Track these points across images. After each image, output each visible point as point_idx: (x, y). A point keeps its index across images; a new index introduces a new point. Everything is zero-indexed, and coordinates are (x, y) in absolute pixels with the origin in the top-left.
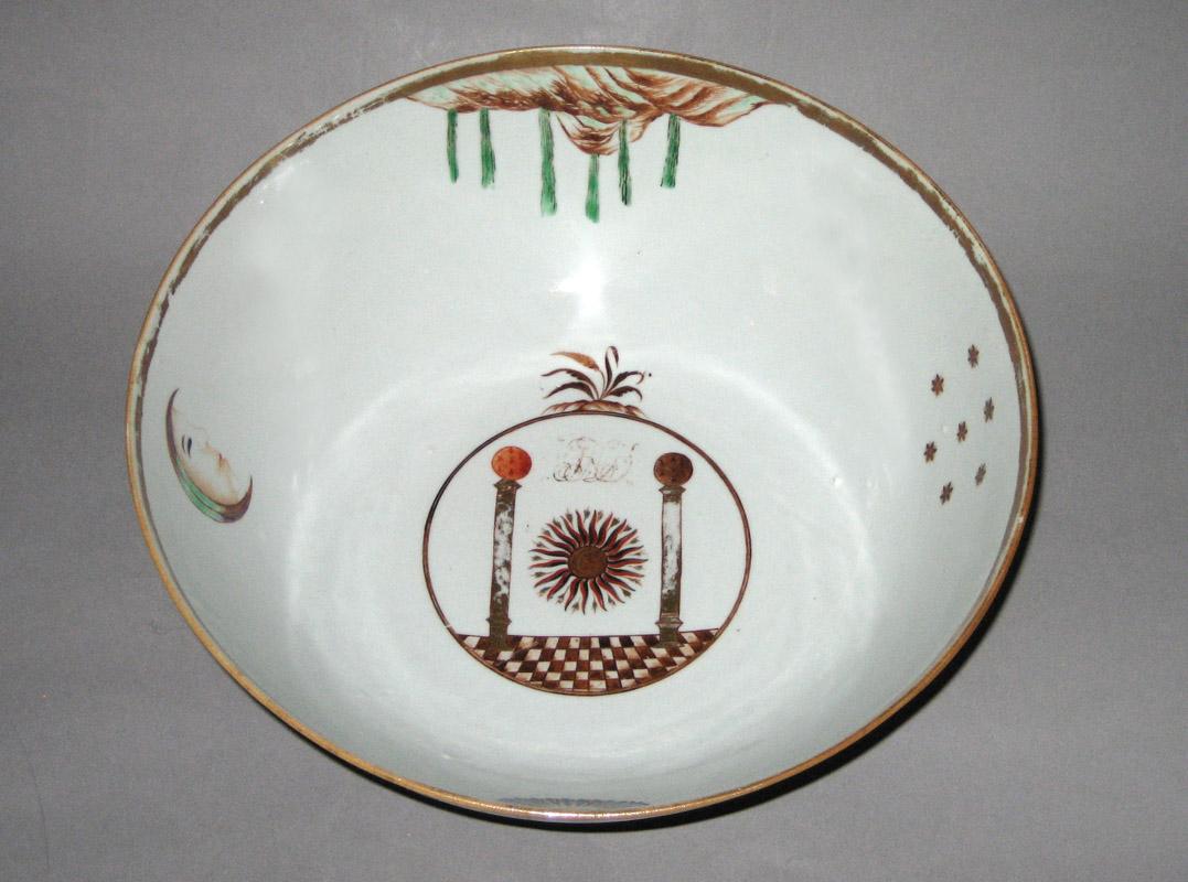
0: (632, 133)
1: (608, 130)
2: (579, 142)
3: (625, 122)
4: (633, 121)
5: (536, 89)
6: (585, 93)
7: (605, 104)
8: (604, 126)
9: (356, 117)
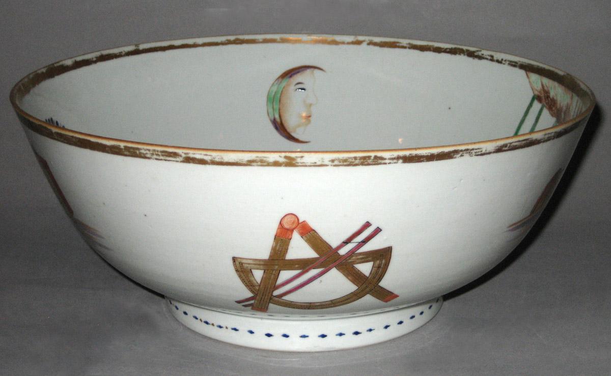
9: (504, 64)
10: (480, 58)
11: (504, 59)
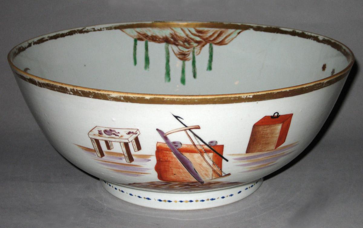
0: (197, 52)
1: (188, 51)
2: (178, 56)
3: (194, 48)
4: (197, 47)
5: (164, 36)
6: (180, 37)
7: (187, 41)
8: (187, 50)
9: (103, 30)
10: (87, 32)
11: (102, 28)
